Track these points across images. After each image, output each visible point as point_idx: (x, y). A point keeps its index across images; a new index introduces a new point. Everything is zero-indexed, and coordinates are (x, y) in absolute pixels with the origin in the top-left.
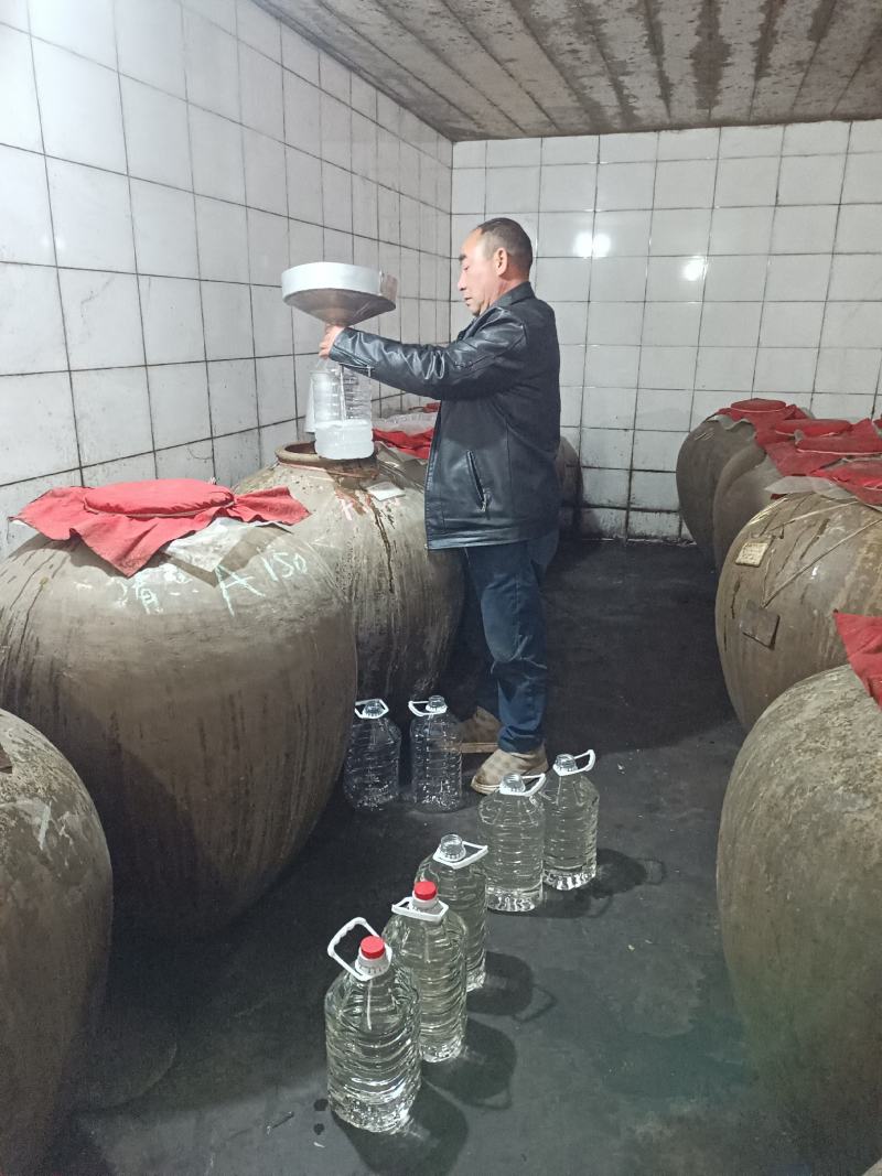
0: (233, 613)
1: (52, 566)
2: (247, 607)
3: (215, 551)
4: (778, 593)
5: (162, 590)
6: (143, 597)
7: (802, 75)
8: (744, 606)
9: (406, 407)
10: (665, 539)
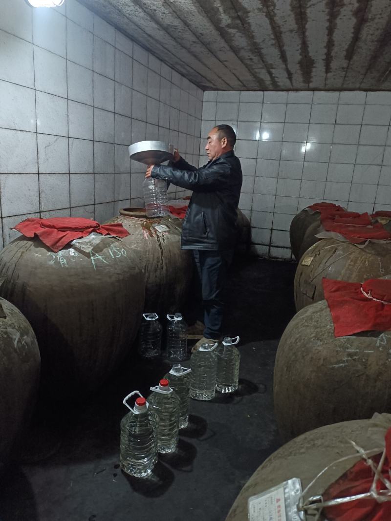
0: (95, 268)
1: (26, 247)
2: (101, 267)
3: (90, 245)
4: (315, 277)
5: (68, 258)
6: (61, 261)
7: (344, 73)
8: (303, 281)
9: (177, 197)
10: (285, 259)
